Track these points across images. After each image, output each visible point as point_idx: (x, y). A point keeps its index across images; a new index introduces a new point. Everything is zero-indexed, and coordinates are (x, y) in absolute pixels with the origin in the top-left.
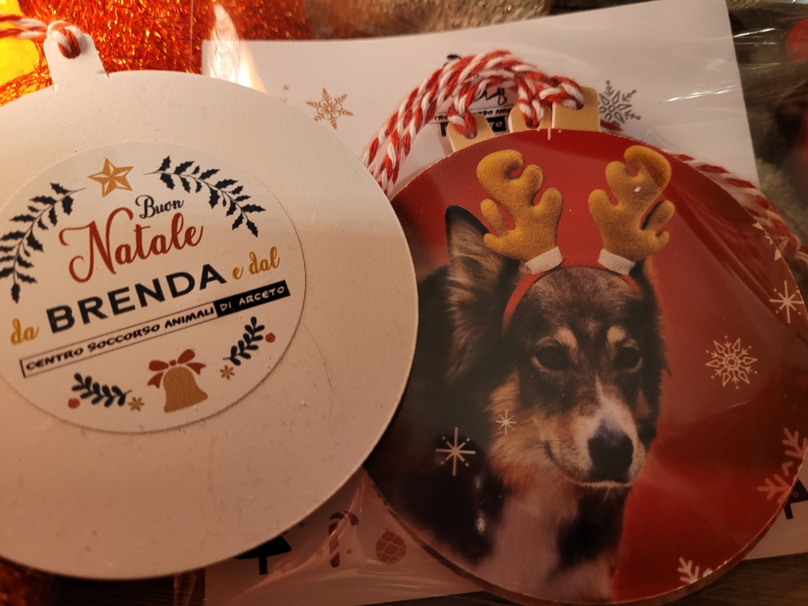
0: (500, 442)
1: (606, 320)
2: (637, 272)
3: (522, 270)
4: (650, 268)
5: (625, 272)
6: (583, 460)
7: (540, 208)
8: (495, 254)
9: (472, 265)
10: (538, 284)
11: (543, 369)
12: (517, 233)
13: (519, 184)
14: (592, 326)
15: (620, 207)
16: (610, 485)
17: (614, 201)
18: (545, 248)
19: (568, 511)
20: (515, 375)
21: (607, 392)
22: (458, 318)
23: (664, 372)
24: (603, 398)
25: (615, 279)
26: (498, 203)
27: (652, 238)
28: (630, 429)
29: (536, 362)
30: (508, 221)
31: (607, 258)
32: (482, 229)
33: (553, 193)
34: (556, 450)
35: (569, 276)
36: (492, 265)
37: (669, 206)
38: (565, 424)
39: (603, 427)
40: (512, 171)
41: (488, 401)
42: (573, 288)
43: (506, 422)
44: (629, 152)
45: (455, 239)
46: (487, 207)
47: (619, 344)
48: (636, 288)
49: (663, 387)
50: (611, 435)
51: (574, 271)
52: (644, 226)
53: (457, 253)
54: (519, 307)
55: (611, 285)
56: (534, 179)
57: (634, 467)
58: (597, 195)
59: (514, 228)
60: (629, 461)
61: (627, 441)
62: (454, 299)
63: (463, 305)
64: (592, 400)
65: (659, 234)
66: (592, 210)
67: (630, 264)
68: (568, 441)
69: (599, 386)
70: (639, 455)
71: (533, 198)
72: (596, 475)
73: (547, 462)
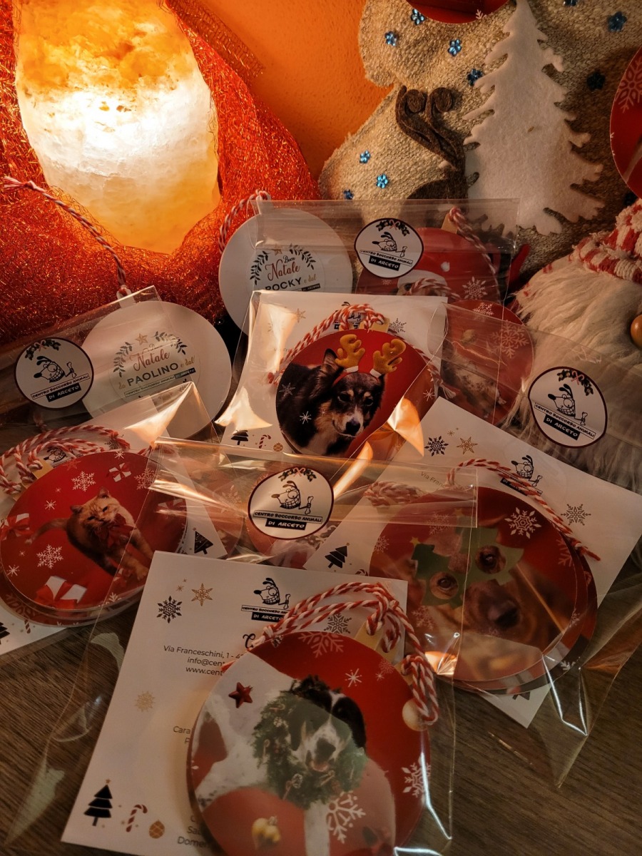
0: (320, 418)
1: (365, 389)
2: (381, 378)
3: (344, 371)
4: (386, 378)
5: (377, 377)
6: (343, 427)
7: (356, 354)
8: (337, 365)
9: (329, 367)
10: (348, 376)
11: (340, 400)
12: (346, 360)
13: (353, 345)
14: (360, 391)
15: (383, 357)
16: (349, 436)
17: (382, 355)
18: (354, 365)
19: (334, 440)
20: (331, 400)
21: (358, 410)
22: (319, 381)
23: (378, 408)
24: (356, 411)
25: (373, 378)
26: (344, 350)
27: (390, 368)
28: (361, 422)
29: (339, 397)
30: (345, 355)
31: (373, 372)
32: (335, 357)
33: (363, 350)
34: (336, 423)
35: (358, 375)
36: (335, 368)
37: (401, 359)
38: (342, 416)
39: (353, 420)
40: (352, 341)
41: (320, 406)
42: (359, 379)
43: (323, 413)
44: (393, 341)
45: (326, 359)
46: (340, 351)
47: (367, 397)
48: (379, 382)
49: (376, 412)
50: (355, 422)
51: (360, 374)
52: (389, 364)
53: (325, 363)
54: (339, 381)
55: (371, 380)
56: (358, 344)
57: (358, 432)
58: (377, 352)
59: (346, 358)
60: (358, 430)
61: (359, 425)
62: (320, 376)
63: (322, 378)
64: (353, 411)
65: (393, 367)
66: (374, 356)
67: (380, 375)
68: (341, 421)
69: (356, 408)
70: (361, 429)
71: (355, 350)
72: (346, 432)
73: (332, 426)
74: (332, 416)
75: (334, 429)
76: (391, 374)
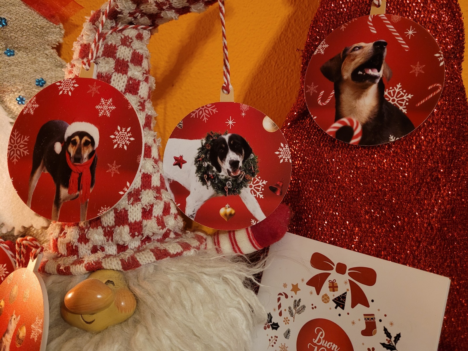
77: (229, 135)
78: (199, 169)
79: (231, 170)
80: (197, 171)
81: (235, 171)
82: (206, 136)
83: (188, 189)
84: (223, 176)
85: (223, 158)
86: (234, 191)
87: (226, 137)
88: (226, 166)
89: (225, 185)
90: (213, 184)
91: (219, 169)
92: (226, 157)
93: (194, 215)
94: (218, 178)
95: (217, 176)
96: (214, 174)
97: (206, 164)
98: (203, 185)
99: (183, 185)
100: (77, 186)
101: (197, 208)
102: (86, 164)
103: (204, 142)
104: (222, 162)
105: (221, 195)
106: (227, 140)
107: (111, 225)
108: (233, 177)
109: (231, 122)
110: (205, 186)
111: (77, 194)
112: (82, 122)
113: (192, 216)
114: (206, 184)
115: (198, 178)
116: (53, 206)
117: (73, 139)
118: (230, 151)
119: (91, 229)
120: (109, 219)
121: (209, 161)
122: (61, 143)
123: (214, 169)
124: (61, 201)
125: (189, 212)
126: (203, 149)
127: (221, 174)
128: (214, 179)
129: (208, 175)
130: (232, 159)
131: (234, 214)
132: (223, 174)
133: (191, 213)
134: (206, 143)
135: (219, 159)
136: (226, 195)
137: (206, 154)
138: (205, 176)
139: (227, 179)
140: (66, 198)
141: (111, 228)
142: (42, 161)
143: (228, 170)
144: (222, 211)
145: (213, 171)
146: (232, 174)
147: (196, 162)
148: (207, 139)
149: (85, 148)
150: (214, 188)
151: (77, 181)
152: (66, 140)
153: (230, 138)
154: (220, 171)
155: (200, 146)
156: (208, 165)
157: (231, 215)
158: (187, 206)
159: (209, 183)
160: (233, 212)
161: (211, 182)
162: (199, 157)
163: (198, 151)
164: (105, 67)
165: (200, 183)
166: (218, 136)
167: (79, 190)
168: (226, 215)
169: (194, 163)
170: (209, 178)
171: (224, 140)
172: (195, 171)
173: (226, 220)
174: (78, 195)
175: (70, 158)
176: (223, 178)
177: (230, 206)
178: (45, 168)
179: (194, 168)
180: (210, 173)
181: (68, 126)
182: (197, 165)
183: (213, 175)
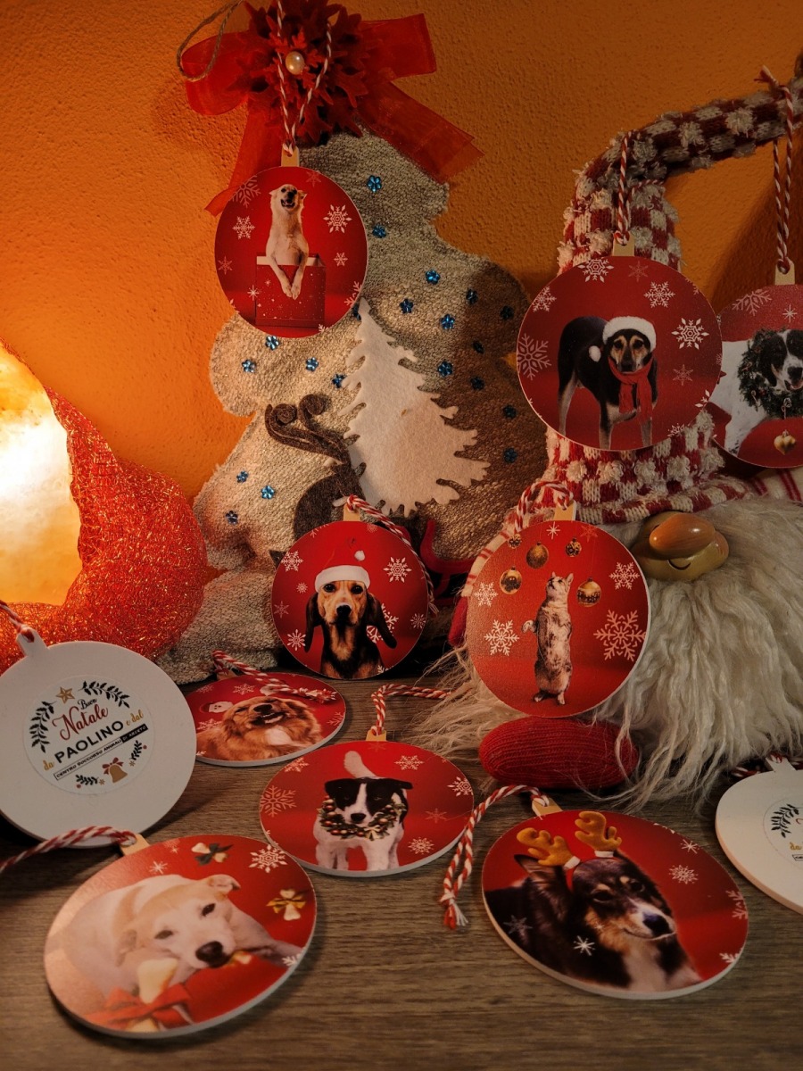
3: (565, 868)
7: (556, 845)
8: (548, 867)
9: (540, 874)
10: (576, 872)
12: (552, 857)
13: (541, 839)
14: (611, 880)
18: (569, 858)
20: (590, 908)
24: (636, 905)
25: (608, 860)
26: (535, 848)
27: (615, 841)
29: (596, 900)
34: (630, 931)
37: (614, 828)
40: (533, 835)
43: (599, 927)
45: (526, 867)
46: (532, 851)
50: (651, 917)
51: (588, 863)
52: (607, 838)
53: (530, 871)
54: (573, 883)
57: (671, 926)
60: (667, 924)
69: (631, 900)
70: (670, 920)
72: (656, 934)
73: (629, 937)
74: (614, 926)
75: (636, 938)
76: (622, 846)
77: (788, 331)
78: (745, 383)
79: (790, 382)
80: (743, 386)
81: (796, 383)
82: (755, 333)
83: (729, 413)
84: (778, 390)
85: (779, 366)
86: (795, 412)
87: (784, 335)
88: (783, 376)
89: (783, 404)
90: (764, 404)
91: (774, 381)
92: (783, 364)
93: (738, 450)
94: (772, 395)
95: (771, 391)
96: (766, 388)
97: (754, 375)
98: (750, 405)
99: (720, 406)
100: (632, 401)
101: (742, 439)
102: (641, 372)
103: (752, 343)
104: (778, 371)
105: (777, 419)
106: (785, 340)
107: (665, 455)
108: (794, 391)
109: (790, 314)
110: (753, 407)
111: (633, 411)
112: (626, 316)
113: (734, 451)
114: (754, 403)
115: (743, 397)
116: (600, 432)
117: (616, 340)
118: (788, 354)
119: (638, 461)
120: (664, 447)
121: (759, 371)
122: (599, 347)
123: (767, 382)
124: (611, 423)
125: (730, 444)
126: (750, 355)
127: (776, 388)
128: (767, 395)
129: (757, 391)
130: (792, 365)
131: (795, 443)
132: (779, 388)
133: (733, 447)
134: (754, 346)
135: (773, 367)
136: (783, 418)
137: (754, 361)
138: (754, 392)
139: (784, 395)
140: (618, 419)
141: (665, 459)
142: (574, 373)
143: (786, 382)
144: (778, 441)
145: (765, 385)
146: (792, 387)
147: (740, 372)
148: (756, 339)
149: (636, 351)
150: (765, 409)
151: (631, 395)
152: (605, 343)
153: (789, 336)
154: (775, 385)
155: (746, 349)
156: (758, 376)
157: (790, 445)
158: (727, 436)
159: (759, 403)
160: (794, 441)
161: (762, 400)
162: (744, 366)
163: (742, 358)
164: (642, 240)
165: (746, 403)
166: (773, 333)
167: (635, 406)
168: (783, 446)
169: (737, 374)
170: (757, 397)
171: (781, 339)
172: (738, 387)
173: (783, 453)
174: (635, 414)
175: (616, 366)
176: (780, 393)
177: (790, 434)
178: (579, 382)
179: (738, 382)
180: (760, 388)
181: (605, 324)
182: (742, 378)
183: (765, 391)
